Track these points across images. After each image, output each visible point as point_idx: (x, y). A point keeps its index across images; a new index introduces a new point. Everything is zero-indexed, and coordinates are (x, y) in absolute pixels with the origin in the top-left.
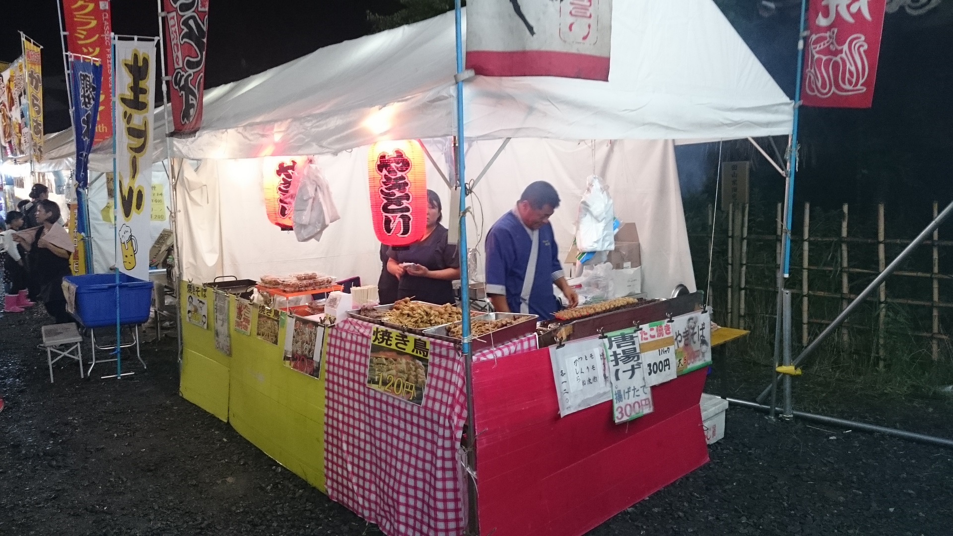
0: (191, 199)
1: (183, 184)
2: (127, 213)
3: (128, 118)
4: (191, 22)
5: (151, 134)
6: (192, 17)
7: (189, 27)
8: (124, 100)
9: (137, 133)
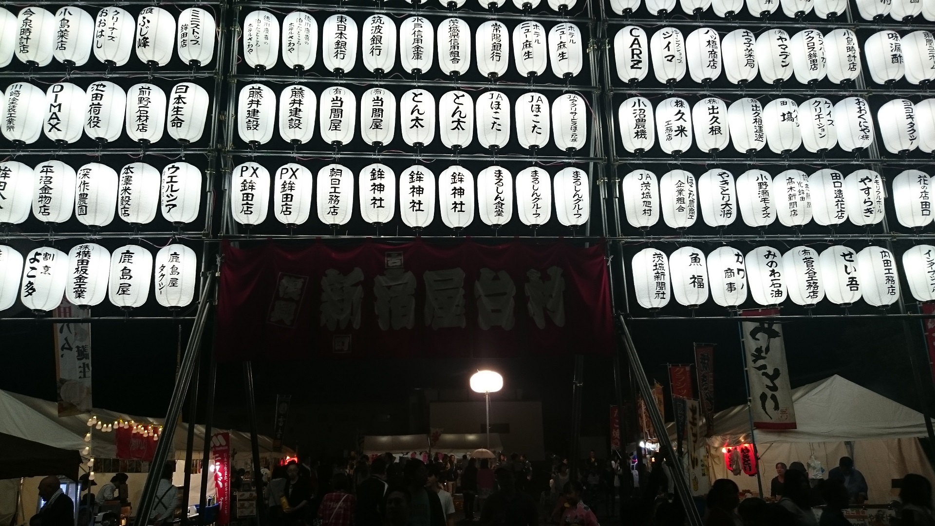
0: (715, 462)
1: (711, 455)
2: (693, 468)
3: (692, 429)
4: (708, 394)
5: (698, 435)
6: (708, 393)
7: (707, 396)
8: (690, 422)
9: (695, 435)
